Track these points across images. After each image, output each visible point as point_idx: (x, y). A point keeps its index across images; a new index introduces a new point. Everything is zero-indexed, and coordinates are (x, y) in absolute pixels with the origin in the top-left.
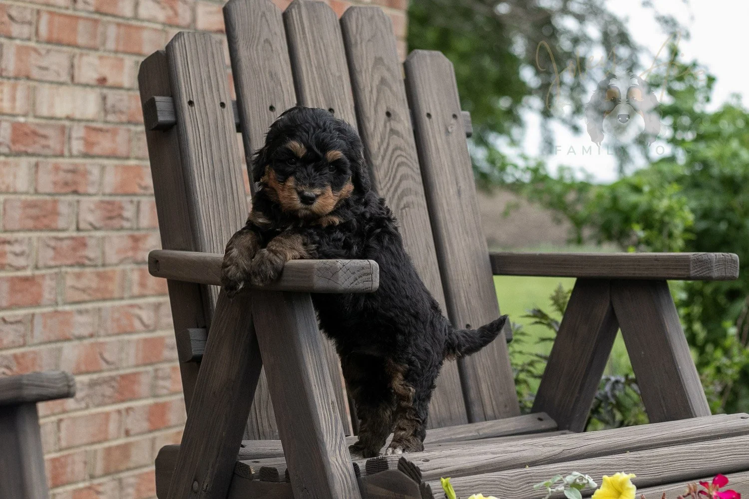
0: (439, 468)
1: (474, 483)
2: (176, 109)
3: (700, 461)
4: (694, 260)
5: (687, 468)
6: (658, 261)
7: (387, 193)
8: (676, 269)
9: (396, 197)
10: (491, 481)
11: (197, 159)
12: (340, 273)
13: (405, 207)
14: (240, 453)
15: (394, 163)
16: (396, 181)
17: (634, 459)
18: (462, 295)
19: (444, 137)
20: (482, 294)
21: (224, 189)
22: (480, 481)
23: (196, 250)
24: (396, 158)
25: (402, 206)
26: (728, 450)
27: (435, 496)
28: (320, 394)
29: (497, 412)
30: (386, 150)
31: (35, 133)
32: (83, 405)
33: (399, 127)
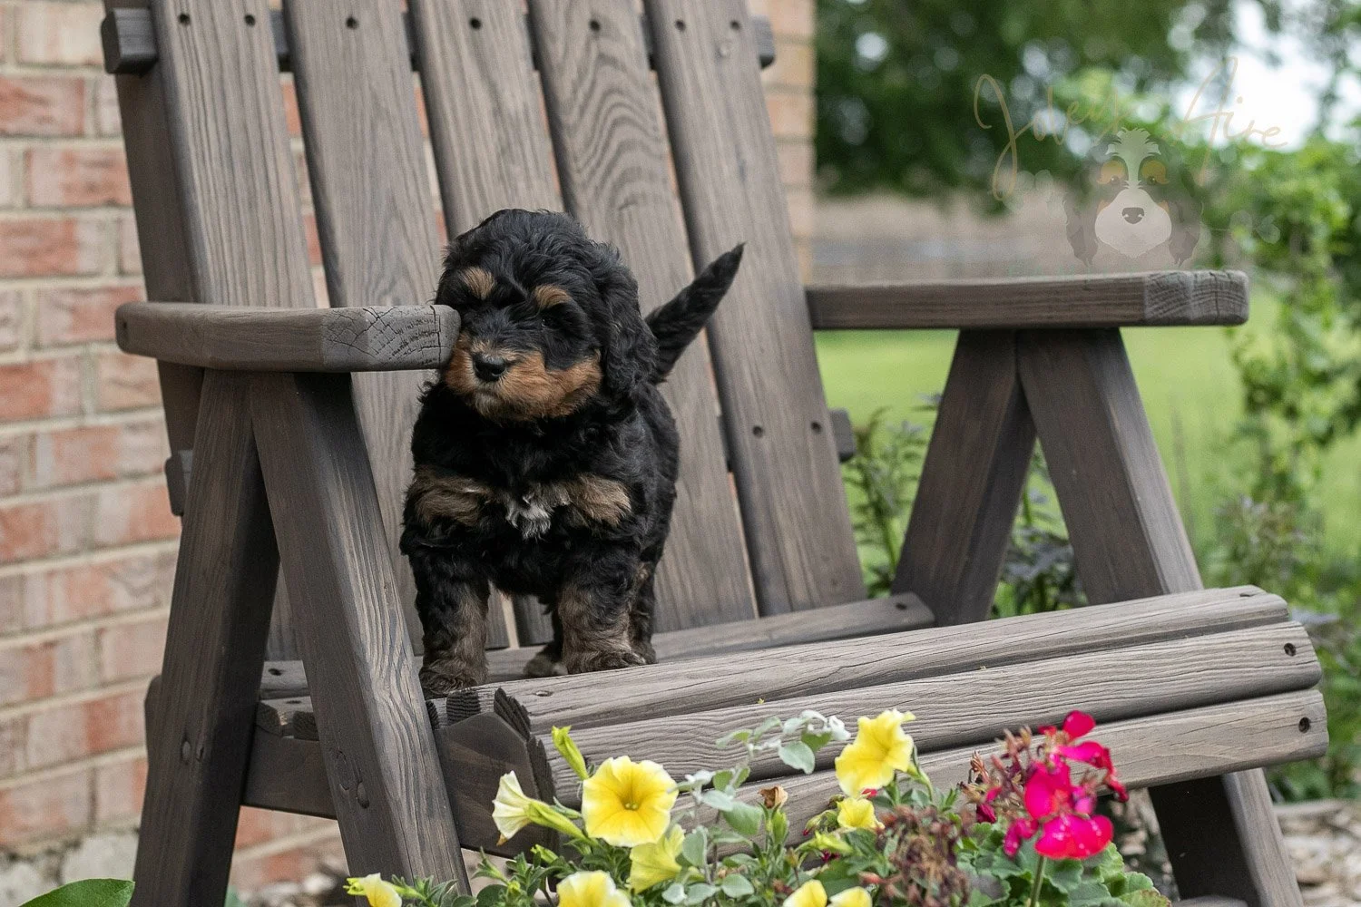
0: (568, 708)
1: (639, 737)
2: (156, 33)
3: (1138, 683)
4: (1152, 285)
5: (1107, 697)
6: (1089, 290)
7: (590, 179)
8: (1121, 305)
9: (609, 185)
10: (675, 732)
11: (196, 125)
12: (371, 333)
13: (627, 204)
14: (262, 687)
15: (606, 119)
16: (610, 155)
17: (991, 682)
18: (746, 370)
19: (711, 66)
20: (788, 368)
21: (250, 180)
22: (653, 731)
23: (197, 300)
24: (610, 111)
25: (621, 200)
26: (1201, 659)
27: (552, 763)
28: (361, 570)
29: (815, 594)
30: (589, 96)
31: (20, 96)
32: (148, 599)
33: (614, 49)
